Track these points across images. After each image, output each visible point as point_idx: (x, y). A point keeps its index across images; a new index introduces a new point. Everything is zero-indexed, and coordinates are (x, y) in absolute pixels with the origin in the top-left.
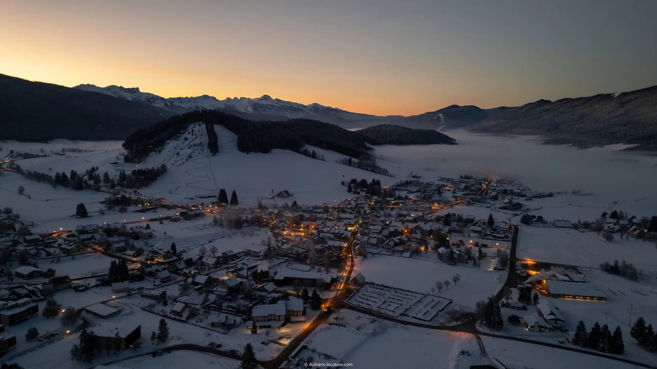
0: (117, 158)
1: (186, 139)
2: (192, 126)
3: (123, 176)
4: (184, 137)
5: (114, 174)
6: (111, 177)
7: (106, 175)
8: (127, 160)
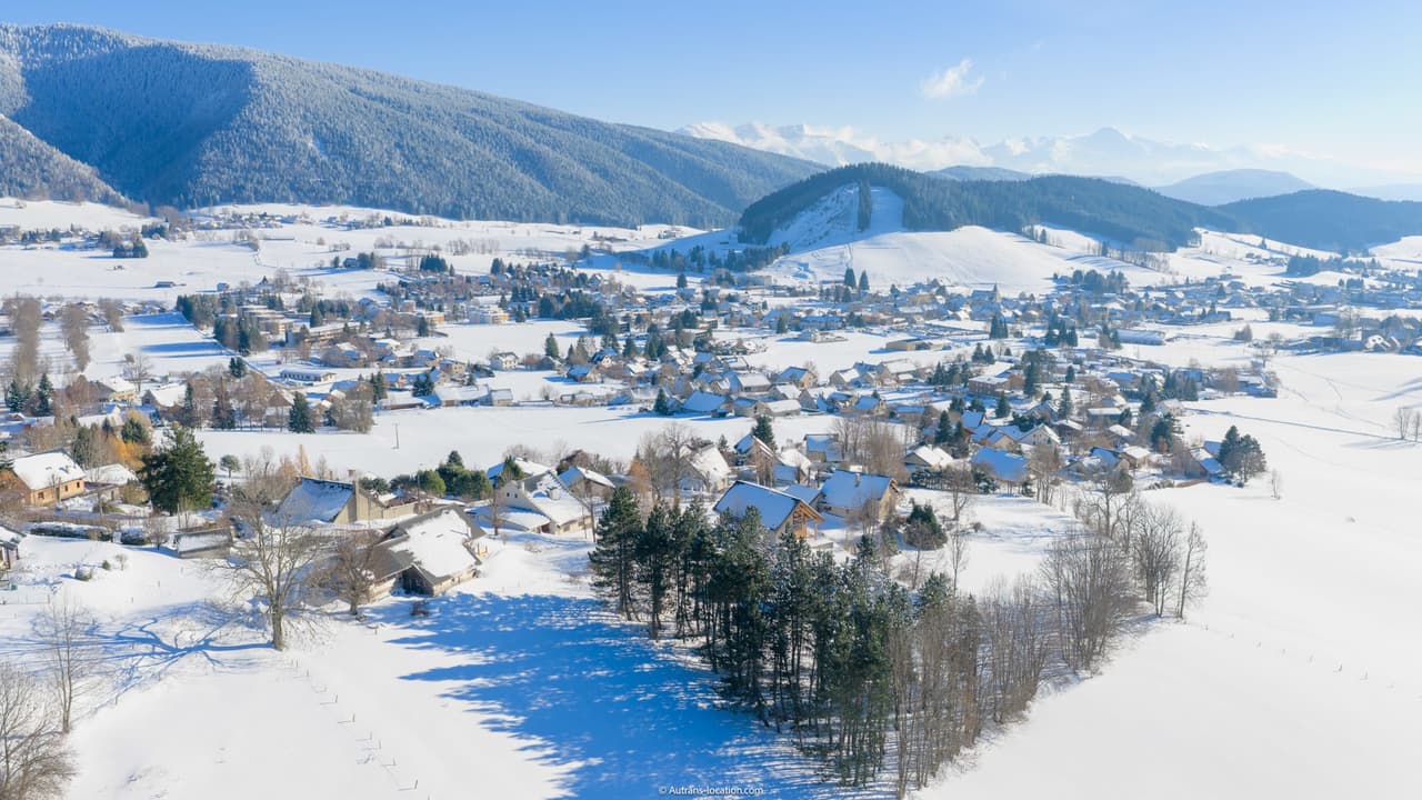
0: (730, 237)
1: (827, 209)
2: (839, 190)
3: (732, 256)
4: (824, 205)
5: (722, 255)
6: (717, 257)
7: (712, 256)
8: (742, 238)
